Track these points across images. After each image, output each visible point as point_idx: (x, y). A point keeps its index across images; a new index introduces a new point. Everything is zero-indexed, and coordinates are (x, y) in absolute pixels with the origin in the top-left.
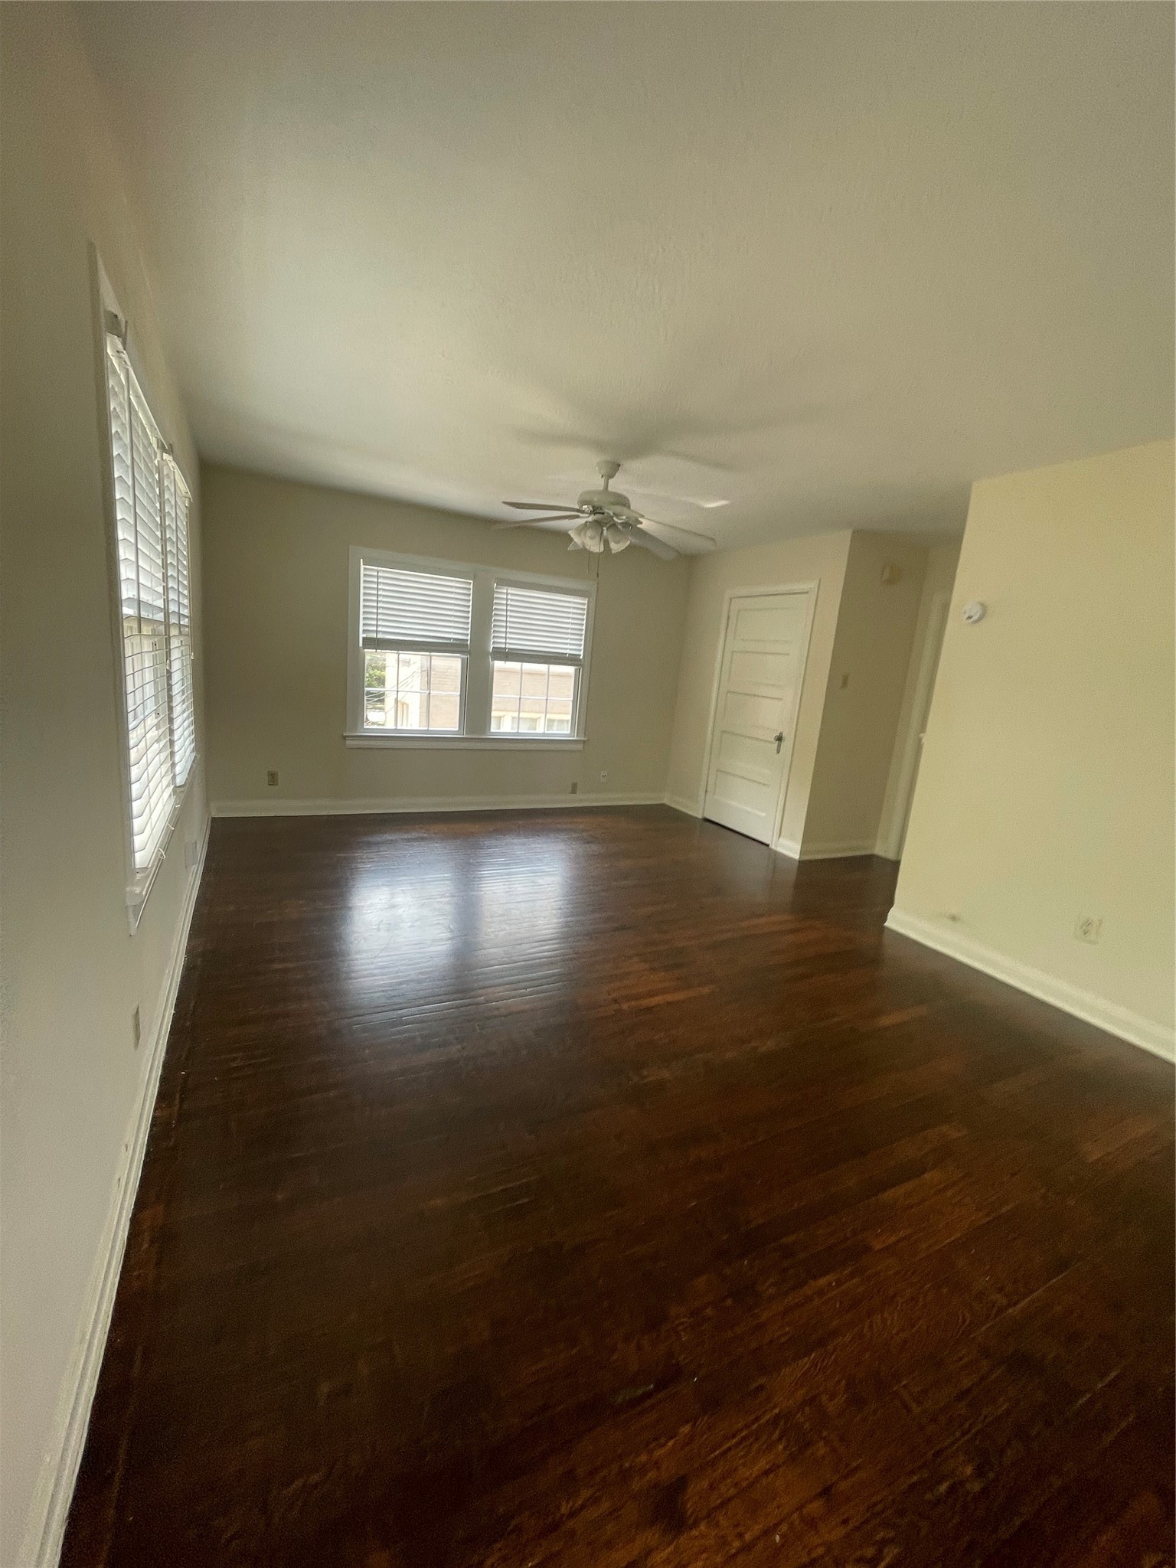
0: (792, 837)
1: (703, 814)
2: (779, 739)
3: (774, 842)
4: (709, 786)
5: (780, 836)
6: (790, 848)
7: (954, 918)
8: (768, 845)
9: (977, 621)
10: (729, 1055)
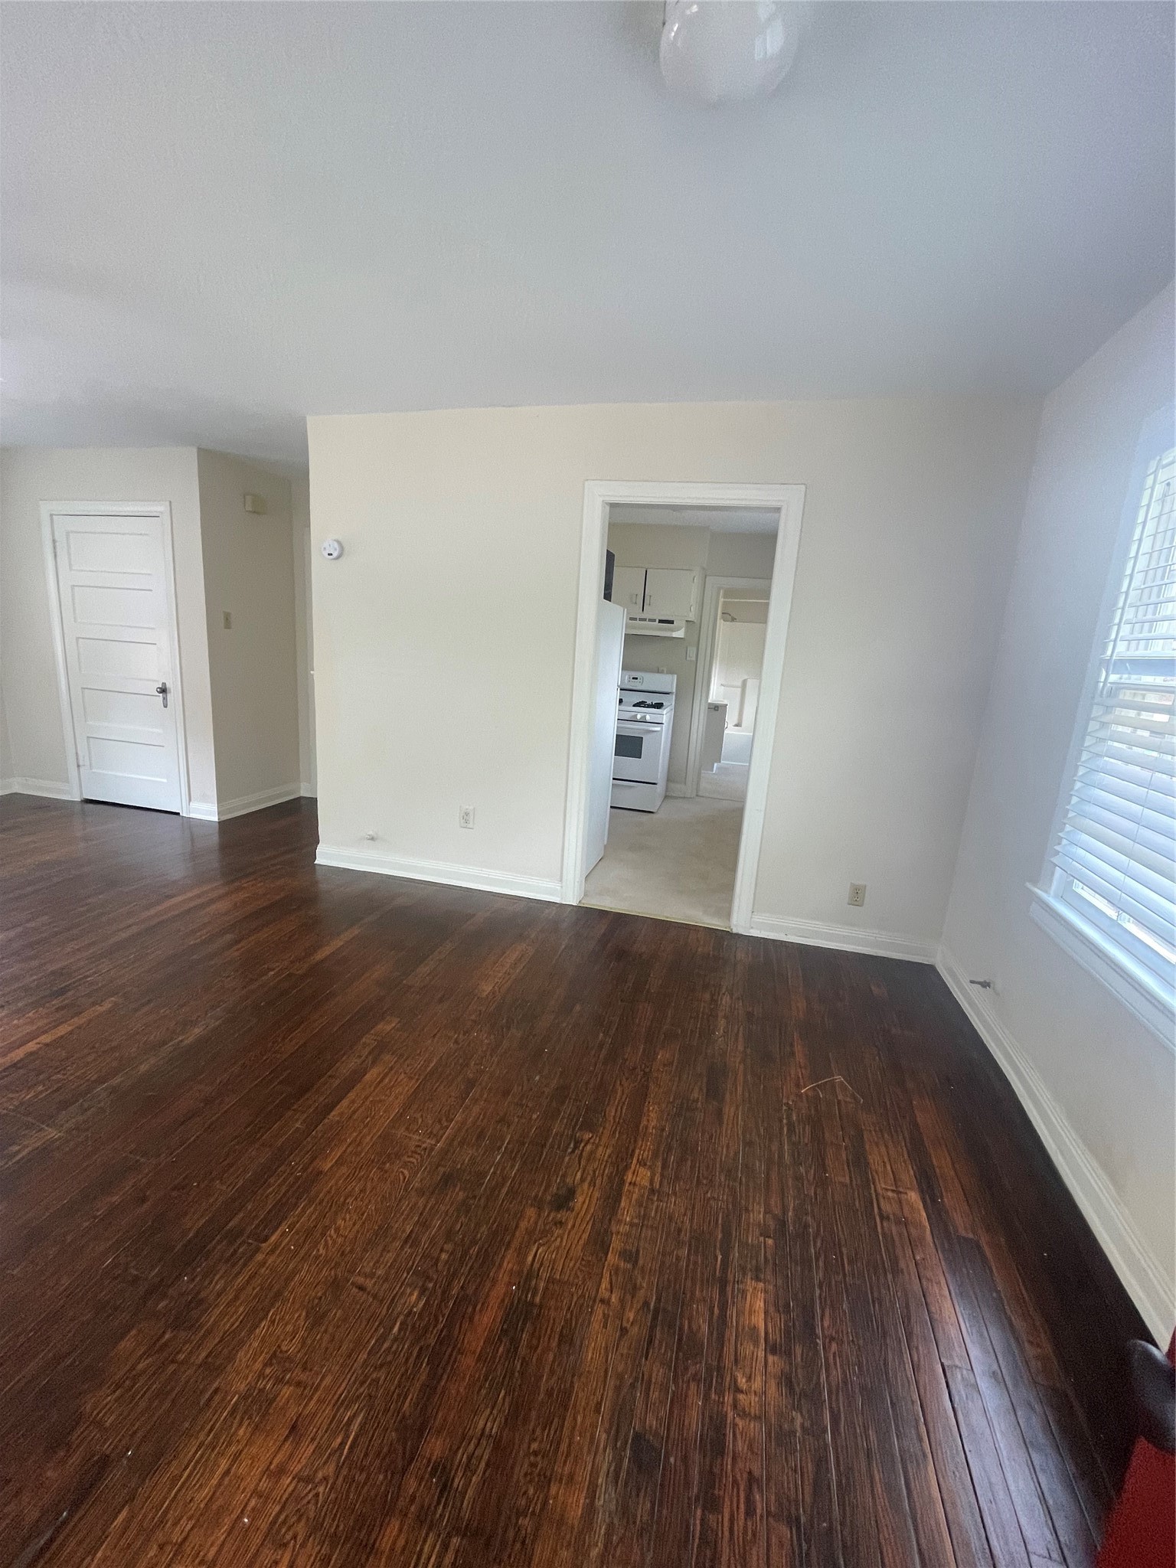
0: (204, 799)
1: (81, 793)
2: (163, 690)
3: (184, 809)
4: (81, 758)
5: (190, 800)
6: (206, 810)
7: (372, 839)
8: (178, 814)
9: (338, 558)
10: (143, 1068)
